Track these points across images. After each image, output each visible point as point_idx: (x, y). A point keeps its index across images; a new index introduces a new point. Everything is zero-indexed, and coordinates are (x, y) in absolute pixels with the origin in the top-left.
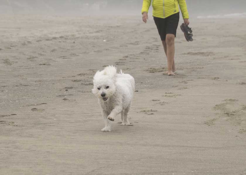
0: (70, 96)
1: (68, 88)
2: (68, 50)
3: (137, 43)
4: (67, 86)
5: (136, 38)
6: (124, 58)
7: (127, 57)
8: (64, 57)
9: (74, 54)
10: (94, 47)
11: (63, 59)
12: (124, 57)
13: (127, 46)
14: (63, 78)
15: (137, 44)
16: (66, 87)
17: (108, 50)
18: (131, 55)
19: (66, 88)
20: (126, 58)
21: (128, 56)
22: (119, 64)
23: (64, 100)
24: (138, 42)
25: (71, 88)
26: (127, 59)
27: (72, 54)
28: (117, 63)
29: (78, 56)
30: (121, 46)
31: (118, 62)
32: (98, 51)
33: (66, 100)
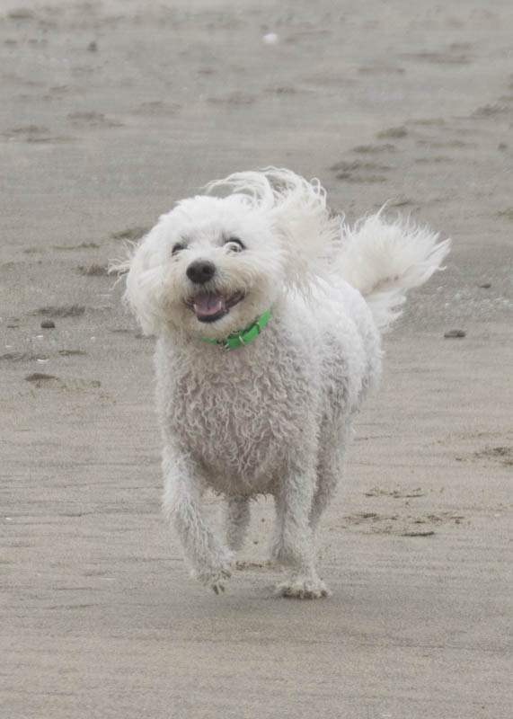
0: (65, 359)
1: (59, 313)
2: (56, 89)
3: (459, 55)
4: (51, 300)
5: (455, 24)
6: (385, 142)
7: (401, 134)
8: (33, 129)
9: (90, 116)
10: (208, 73)
11: (29, 141)
12: (381, 136)
13: (401, 71)
14: (28, 252)
15: (463, 61)
16: (44, 305)
17: (292, 91)
18: (425, 123)
19: (44, 311)
20: (392, 142)
21: (409, 128)
22: (354, 174)
23: (31, 386)
24: (467, 46)
25: (76, 312)
26: (400, 144)
27: (78, 116)
28: (340, 172)
29: (111, 125)
30: (363, 71)
31: (345, 167)
32: (235, 101)
33: (42, 382)
